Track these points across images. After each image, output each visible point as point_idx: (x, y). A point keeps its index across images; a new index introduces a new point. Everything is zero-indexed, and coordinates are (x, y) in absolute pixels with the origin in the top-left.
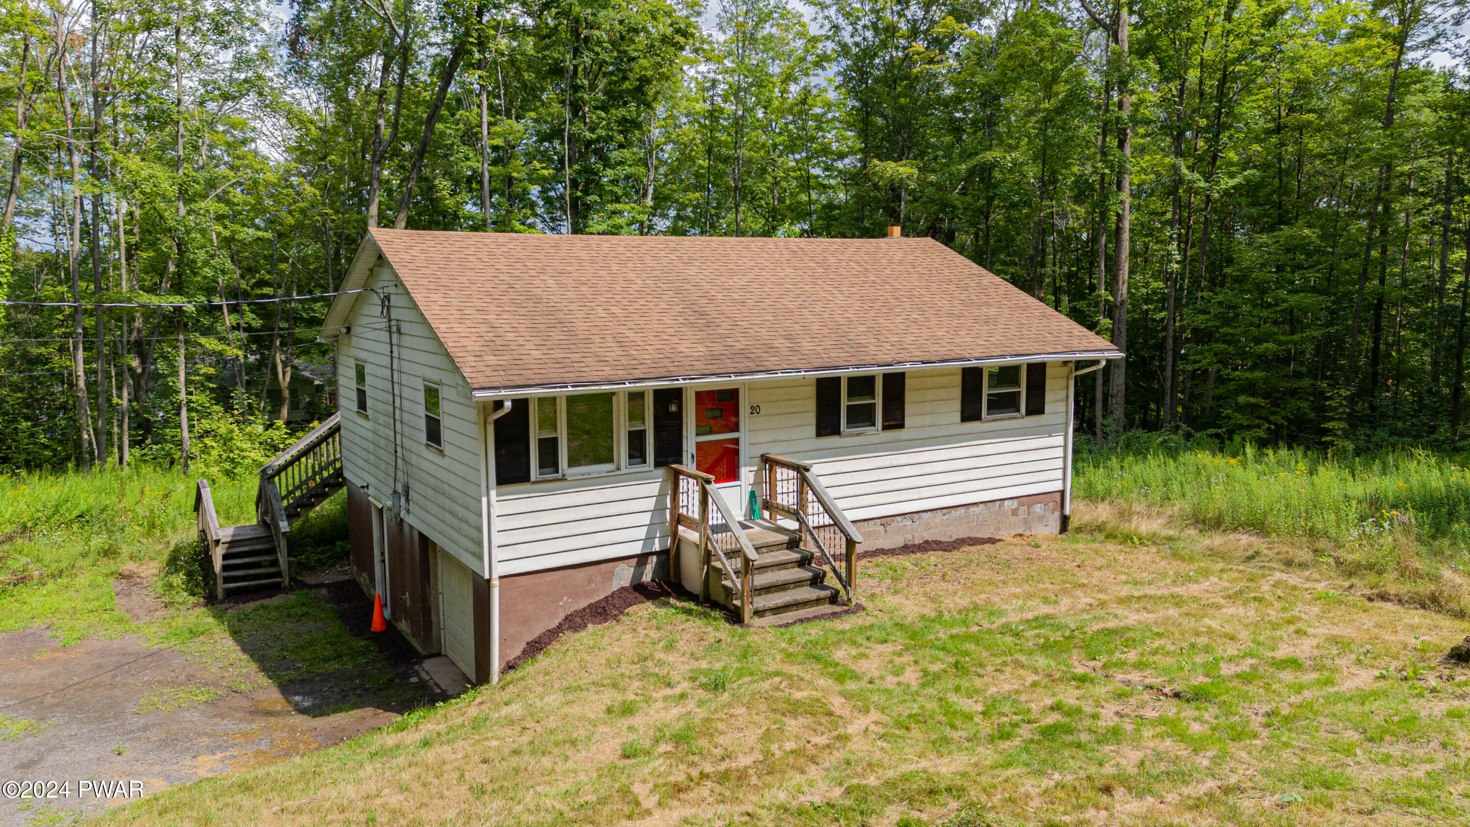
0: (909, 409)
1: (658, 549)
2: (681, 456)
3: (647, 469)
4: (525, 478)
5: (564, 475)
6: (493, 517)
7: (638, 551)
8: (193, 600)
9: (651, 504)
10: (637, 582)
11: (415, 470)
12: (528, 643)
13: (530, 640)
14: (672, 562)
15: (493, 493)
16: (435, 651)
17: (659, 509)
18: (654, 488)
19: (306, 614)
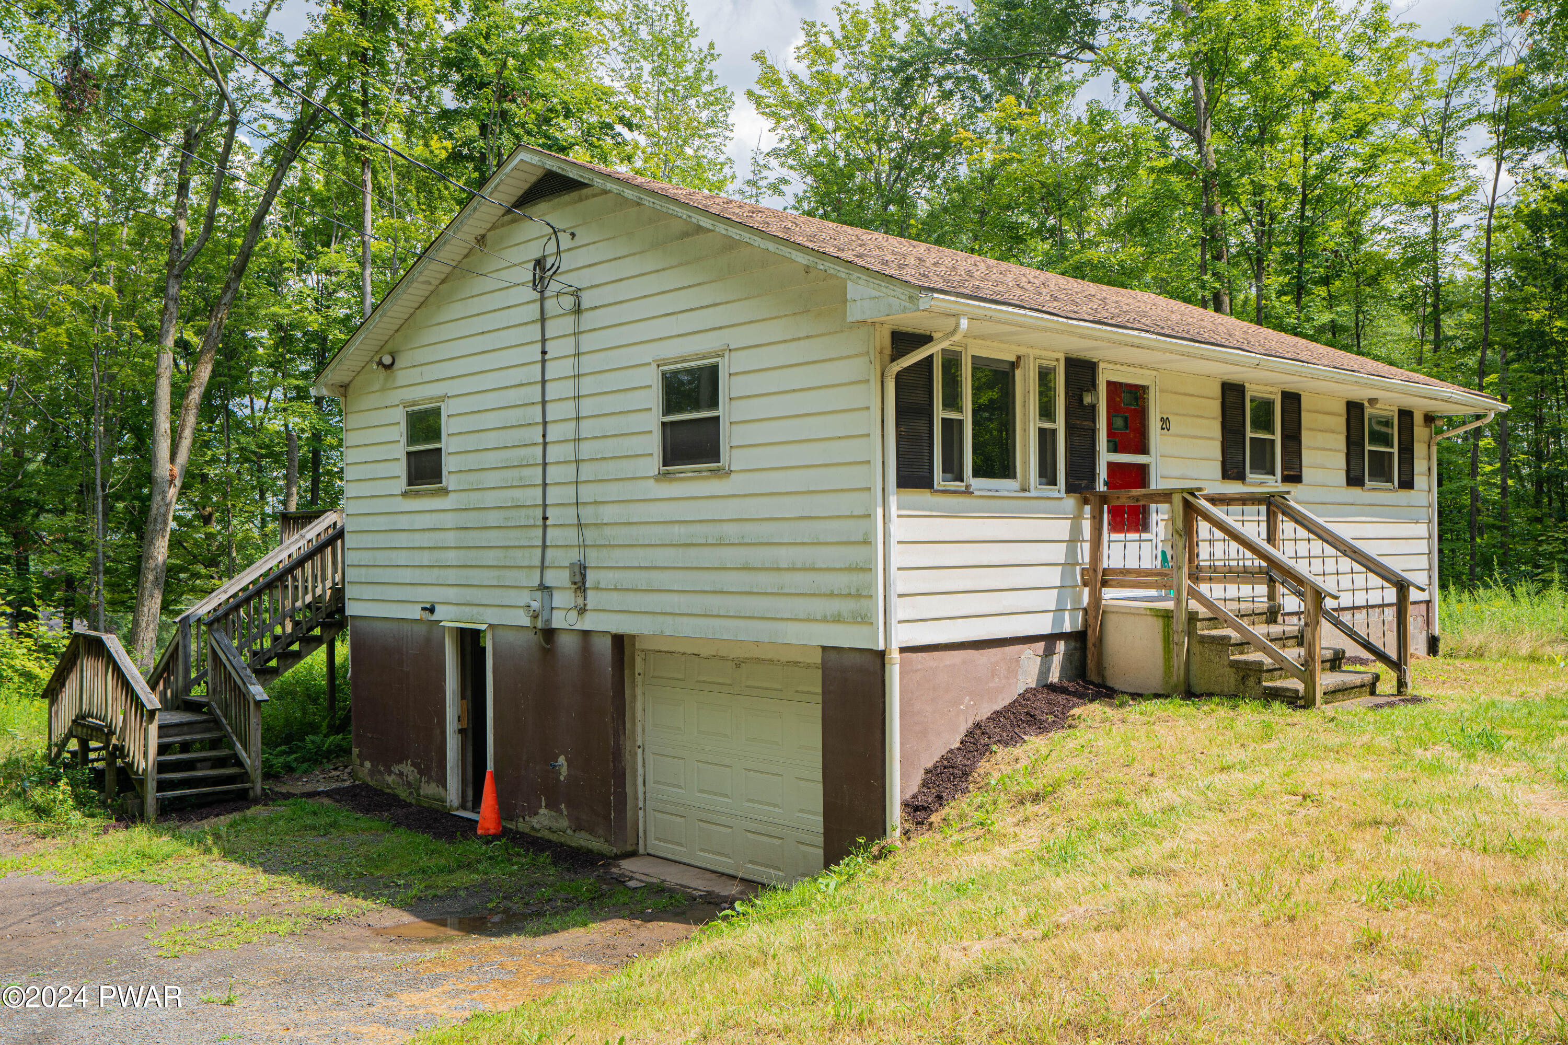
0: (1307, 457)
1: (1069, 630)
2: (1094, 480)
3: (1056, 495)
4: (926, 483)
5: (968, 487)
6: (893, 541)
7: (1047, 630)
8: (91, 823)
9: (1058, 553)
10: (1044, 683)
11: (608, 531)
12: (927, 772)
13: (929, 765)
14: (1091, 650)
15: (893, 500)
16: (629, 848)
17: (1070, 563)
18: (1062, 528)
19: (334, 825)
